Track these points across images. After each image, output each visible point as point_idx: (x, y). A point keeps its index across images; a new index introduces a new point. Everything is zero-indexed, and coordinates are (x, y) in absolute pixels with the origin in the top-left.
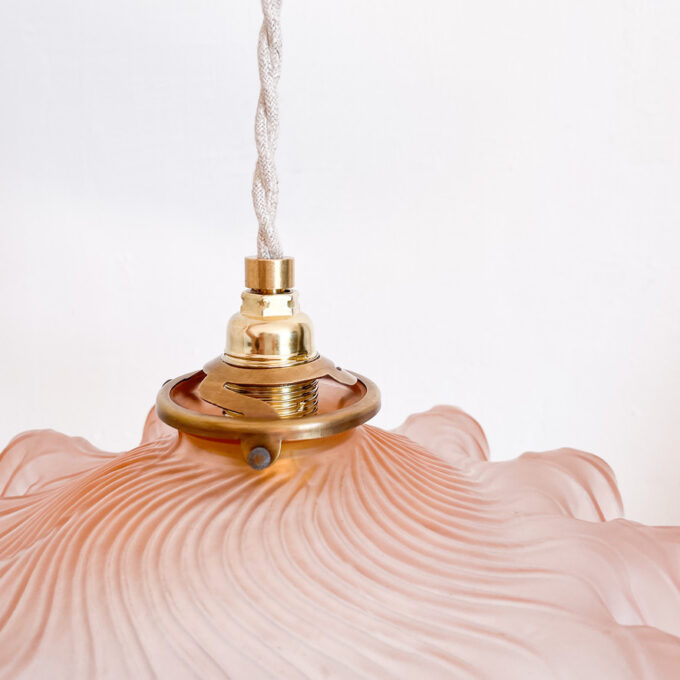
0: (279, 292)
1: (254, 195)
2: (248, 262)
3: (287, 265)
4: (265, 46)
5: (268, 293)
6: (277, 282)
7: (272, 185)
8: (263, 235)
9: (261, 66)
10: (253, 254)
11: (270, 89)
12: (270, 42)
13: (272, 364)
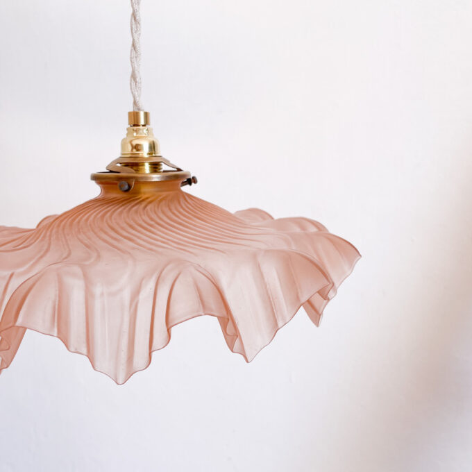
0: (143, 126)
1: (131, 84)
2: (130, 113)
3: (146, 114)
4: (133, 21)
5: (138, 125)
6: (142, 122)
7: (138, 80)
8: (135, 103)
9: (132, 29)
10: (131, 110)
11: (136, 39)
12: (135, 19)
13: (140, 155)
